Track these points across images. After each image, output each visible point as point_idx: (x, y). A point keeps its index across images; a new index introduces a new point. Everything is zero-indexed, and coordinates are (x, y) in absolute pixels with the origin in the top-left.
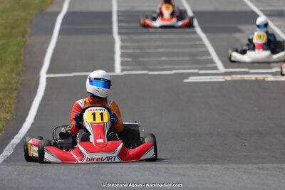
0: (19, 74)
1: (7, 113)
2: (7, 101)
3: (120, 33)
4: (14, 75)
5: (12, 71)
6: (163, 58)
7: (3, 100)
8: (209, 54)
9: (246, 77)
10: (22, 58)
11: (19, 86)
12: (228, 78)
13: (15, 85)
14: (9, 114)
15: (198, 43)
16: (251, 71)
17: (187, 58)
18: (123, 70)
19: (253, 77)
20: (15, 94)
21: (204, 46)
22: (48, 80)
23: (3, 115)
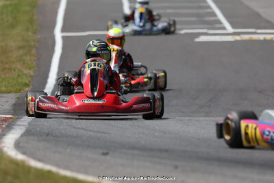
0: (34, 33)
1: (30, 69)
2: (28, 58)
4: (30, 34)
5: (27, 30)
7: (24, 58)
8: (214, 14)
9: (255, 37)
10: (35, 17)
11: (37, 44)
12: (238, 38)
13: (33, 43)
14: (32, 70)
15: (203, 4)
16: (259, 31)
17: (194, 19)
19: (262, 37)
20: (34, 51)
21: (209, 7)
22: (64, 38)
23: (26, 71)
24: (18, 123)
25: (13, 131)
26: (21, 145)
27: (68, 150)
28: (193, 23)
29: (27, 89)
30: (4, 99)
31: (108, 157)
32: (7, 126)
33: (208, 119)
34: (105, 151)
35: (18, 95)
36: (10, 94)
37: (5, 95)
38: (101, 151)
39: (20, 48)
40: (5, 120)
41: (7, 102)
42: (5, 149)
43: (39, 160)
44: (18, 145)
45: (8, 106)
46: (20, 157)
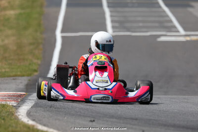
0: (41, 33)
1: (38, 59)
2: (37, 52)
3: (109, 7)
4: (38, 34)
5: (36, 31)
6: (141, 24)
7: (34, 51)
8: (171, 21)
11: (43, 41)
13: (40, 41)
14: (40, 60)
17: (157, 25)
18: (114, 32)
20: (41, 46)
21: (167, 16)
22: (63, 38)
23: (35, 61)
24: (30, 98)
25: (26, 104)
26: (31, 114)
27: (66, 118)
28: (156, 27)
29: (36, 74)
30: (20, 81)
31: (94, 123)
32: (22, 100)
33: (166, 96)
34: (92, 119)
35: (29, 78)
36: (23, 78)
37: (20, 78)
38: (89, 119)
39: (31, 44)
40: (20, 96)
41: (21, 83)
42: (20, 117)
43: (45, 125)
44: (29, 114)
45: (22, 86)
46: (31, 122)
